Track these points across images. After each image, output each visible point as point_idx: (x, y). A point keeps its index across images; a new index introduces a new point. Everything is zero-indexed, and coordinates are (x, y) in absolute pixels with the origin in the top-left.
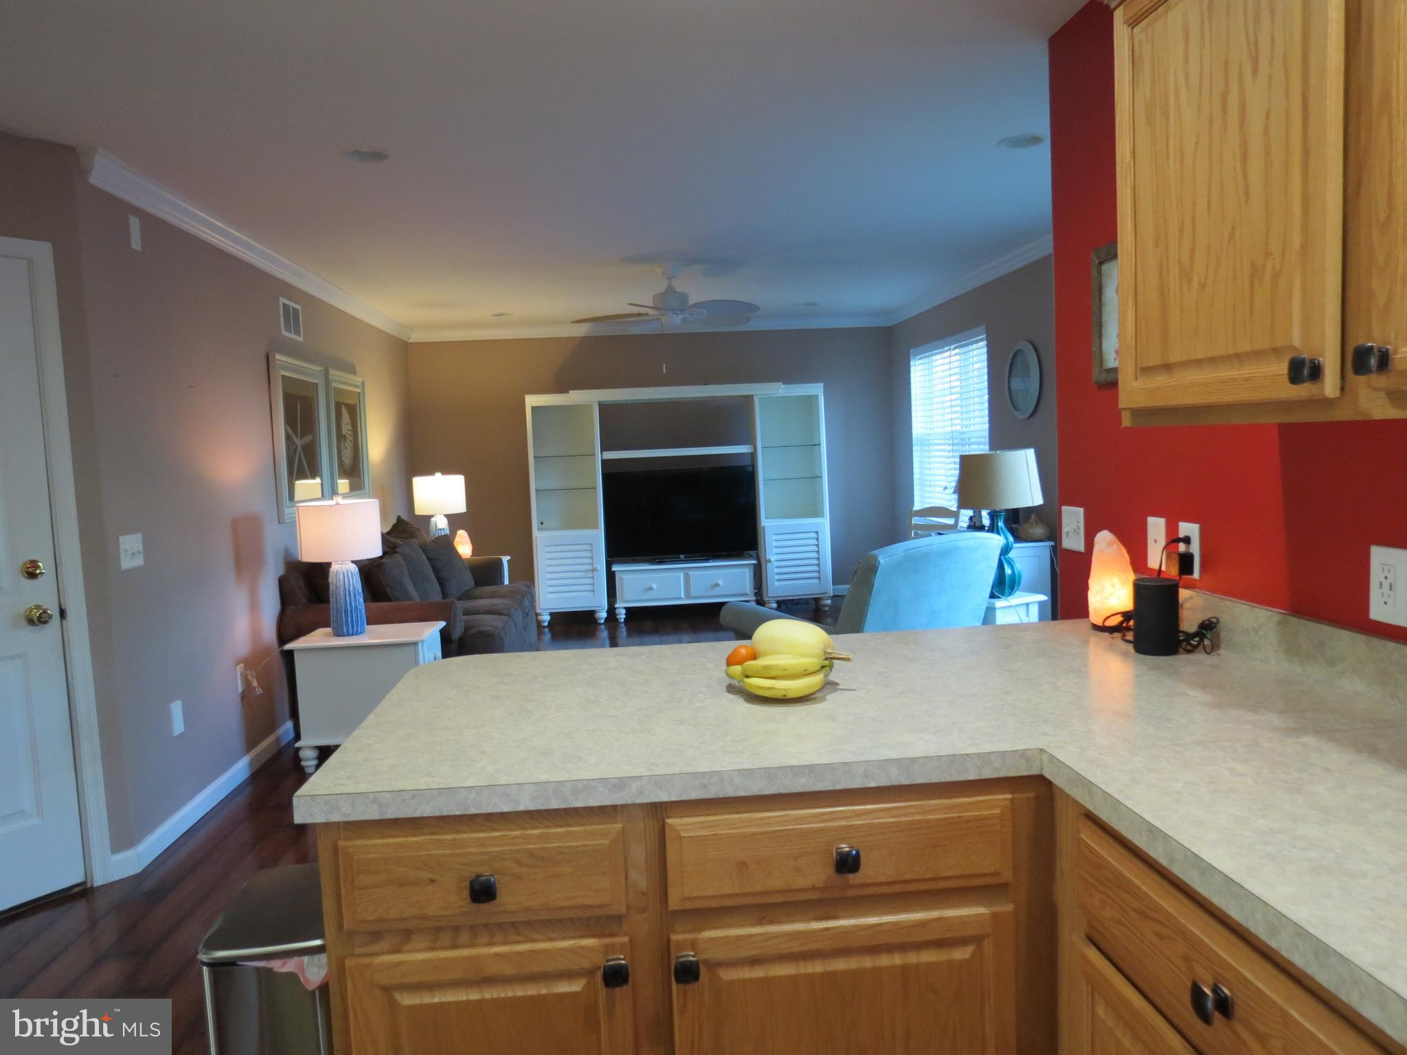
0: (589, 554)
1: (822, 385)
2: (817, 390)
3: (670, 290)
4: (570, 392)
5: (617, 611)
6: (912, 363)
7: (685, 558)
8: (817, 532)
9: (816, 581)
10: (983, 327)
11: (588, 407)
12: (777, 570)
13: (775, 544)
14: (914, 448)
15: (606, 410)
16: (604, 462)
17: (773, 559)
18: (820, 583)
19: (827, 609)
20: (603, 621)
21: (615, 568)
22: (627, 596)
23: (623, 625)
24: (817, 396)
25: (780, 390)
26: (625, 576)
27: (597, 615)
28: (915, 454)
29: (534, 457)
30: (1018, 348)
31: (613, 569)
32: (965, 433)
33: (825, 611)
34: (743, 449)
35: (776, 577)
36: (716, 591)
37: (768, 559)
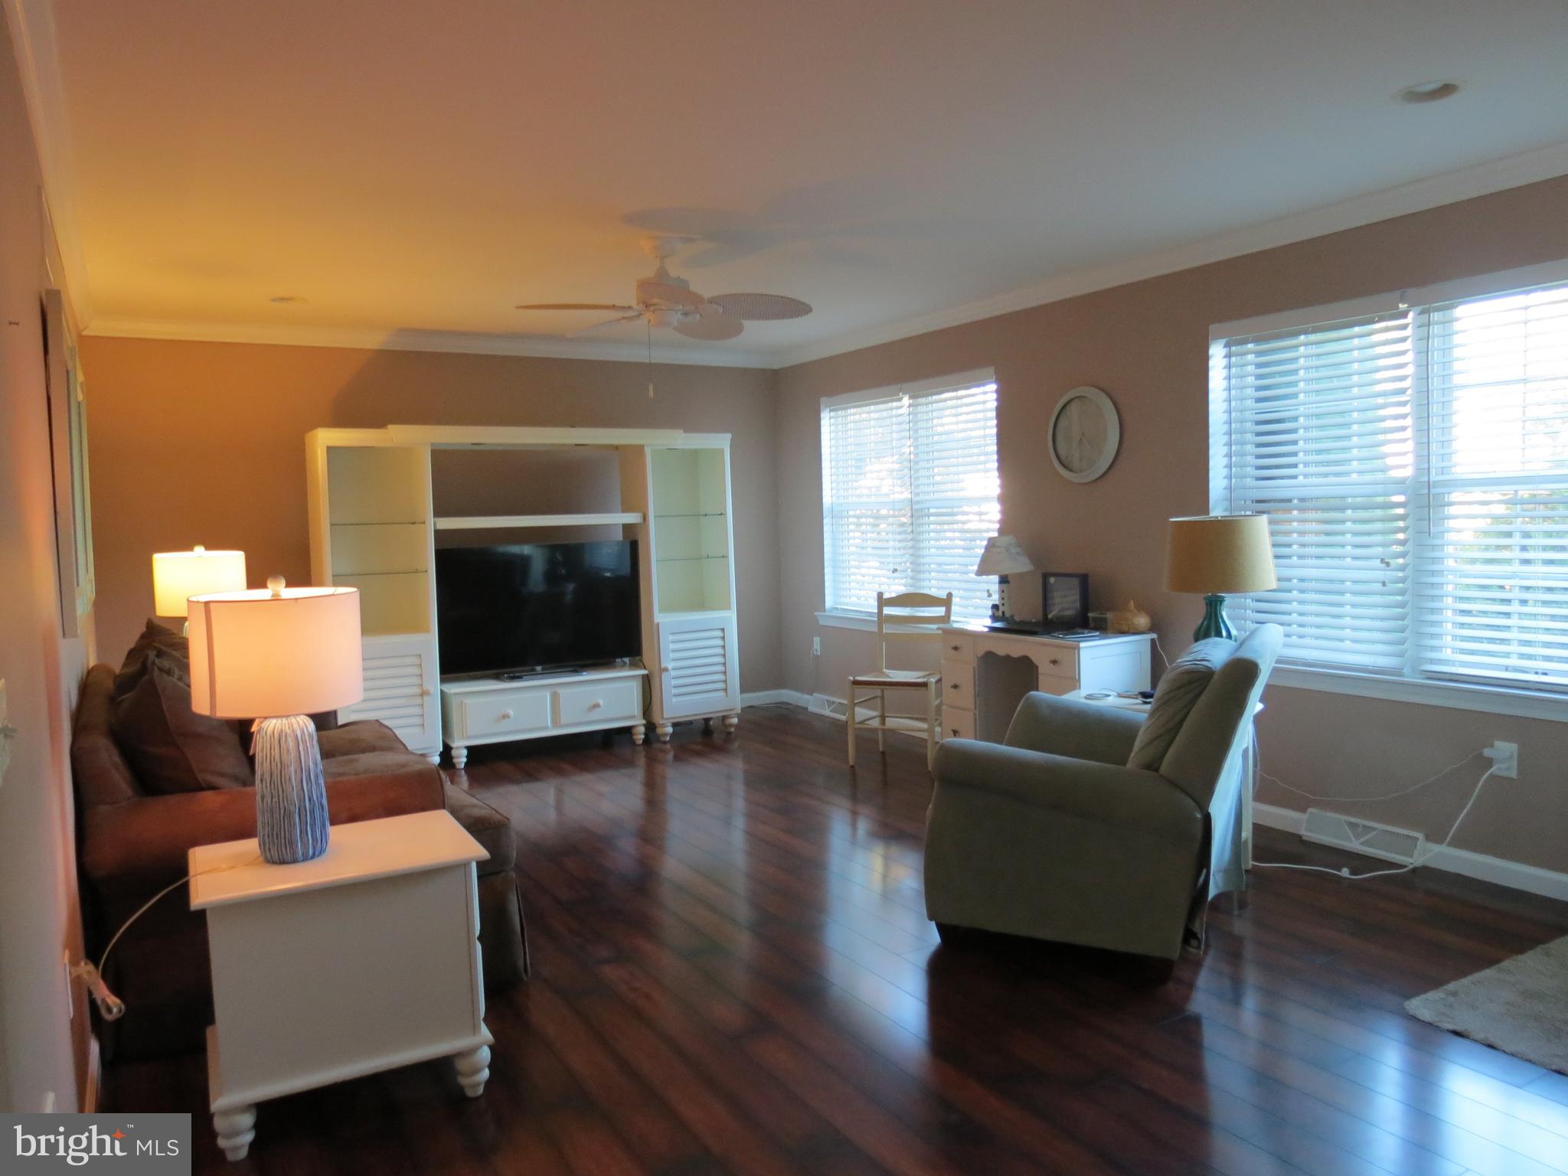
1: (729, 436)
2: (722, 442)
3: (662, 273)
4: (389, 427)
5: (454, 753)
6: (825, 415)
7: (543, 669)
8: (722, 630)
9: (722, 694)
10: (991, 370)
11: (414, 452)
12: (674, 682)
13: (672, 646)
14: (827, 521)
16: (439, 534)
17: (670, 666)
18: (727, 696)
19: (732, 730)
21: (452, 689)
22: (468, 732)
23: (464, 772)
24: (723, 450)
25: (680, 440)
26: (469, 701)
28: (826, 528)
29: (329, 525)
30: (1072, 394)
31: (449, 691)
33: (729, 733)
34: (631, 518)
35: (674, 691)
36: (596, 715)
37: (663, 666)
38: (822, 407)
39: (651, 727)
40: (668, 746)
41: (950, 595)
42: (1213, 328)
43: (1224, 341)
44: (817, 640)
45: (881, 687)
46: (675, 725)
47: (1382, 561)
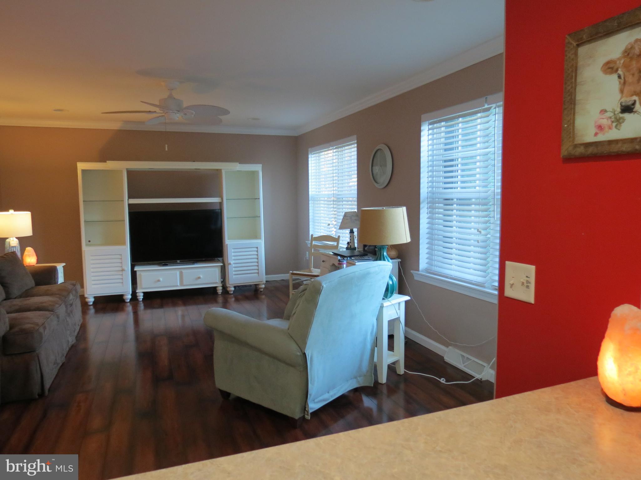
0: (119, 261)
1: (261, 165)
2: (258, 168)
3: (171, 97)
4: (107, 161)
5: (138, 294)
6: (310, 156)
7: (180, 262)
8: (257, 248)
9: (256, 275)
10: (355, 136)
11: (121, 171)
12: (233, 269)
13: (233, 254)
14: (310, 202)
15: (130, 173)
16: (130, 205)
17: (232, 262)
18: (259, 276)
19: (262, 290)
20: (128, 301)
21: (136, 269)
22: (144, 286)
23: (142, 302)
24: (258, 172)
25: (237, 167)
26: (143, 274)
27: (125, 297)
28: (310, 205)
29: (84, 201)
30: (377, 148)
31: (135, 270)
32: (341, 195)
33: (261, 291)
34: (215, 200)
35: (234, 273)
36: (199, 281)
37: (229, 262)
38: (310, 152)
39: (224, 287)
40: (232, 295)
41: (338, 237)
42: (423, 116)
44: (307, 253)
46: (235, 287)
47: (478, 231)
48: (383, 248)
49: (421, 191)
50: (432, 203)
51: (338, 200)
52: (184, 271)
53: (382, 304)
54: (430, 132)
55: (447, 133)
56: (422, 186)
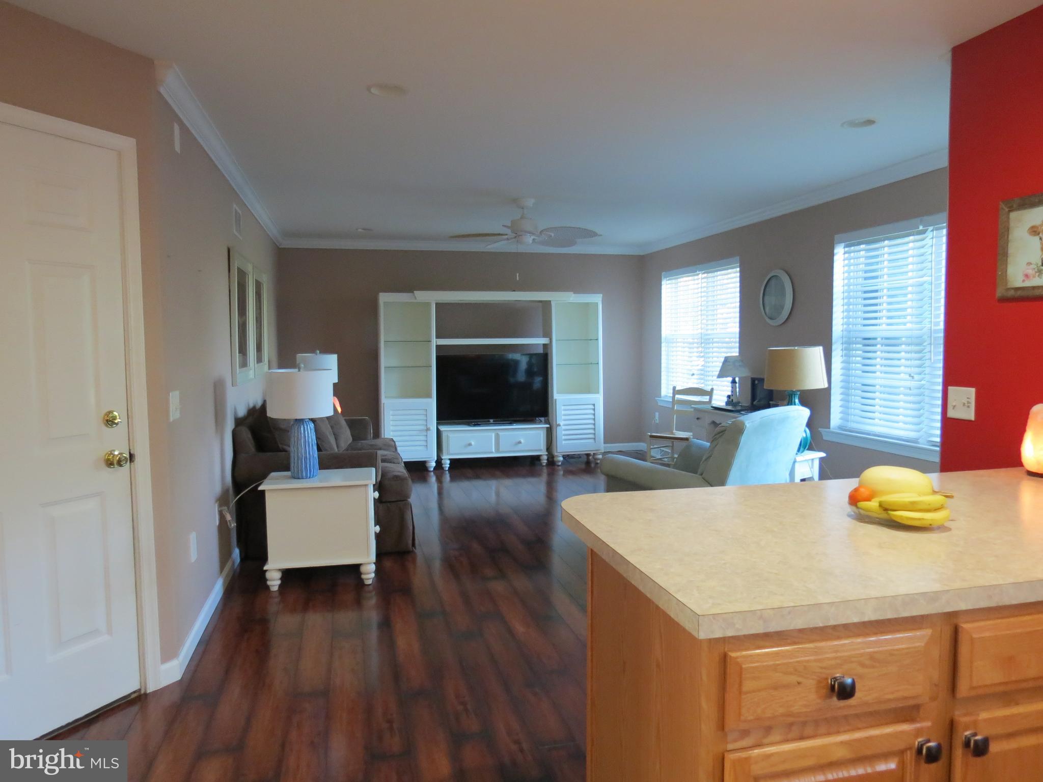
0: (424, 418)
1: (602, 295)
2: (597, 299)
4: (415, 292)
5: (443, 462)
6: (664, 282)
7: (494, 421)
8: (594, 405)
9: (592, 441)
10: (738, 258)
11: (428, 305)
12: (564, 432)
13: (563, 412)
14: (663, 345)
15: (440, 307)
16: (438, 347)
17: (561, 424)
18: (594, 442)
19: (598, 461)
20: (432, 469)
21: (443, 428)
22: (452, 450)
23: (448, 472)
24: (597, 303)
25: (572, 298)
26: (451, 435)
27: (428, 465)
28: (663, 349)
29: (384, 341)
30: (772, 274)
31: (441, 429)
32: (709, 335)
33: (596, 463)
34: (543, 341)
35: (564, 437)
36: (519, 447)
37: (557, 423)
38: (663, 277)
39: (550, 456)
40: (560, 468)
41: (712, 389)
42: (837, 237)
43: (843, 245)
44: (657, 414)
45: (673, 440)
46: (564, 457)
47: (910, 375)
48: (795, 394)
49: (834, 329)
50: (848, 343)
51: (705, 342)
52: (501, 433)
53: (795, 459)
54: (847, 255)
55: (867, 258)
56: (834, 322)
